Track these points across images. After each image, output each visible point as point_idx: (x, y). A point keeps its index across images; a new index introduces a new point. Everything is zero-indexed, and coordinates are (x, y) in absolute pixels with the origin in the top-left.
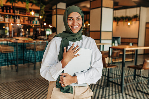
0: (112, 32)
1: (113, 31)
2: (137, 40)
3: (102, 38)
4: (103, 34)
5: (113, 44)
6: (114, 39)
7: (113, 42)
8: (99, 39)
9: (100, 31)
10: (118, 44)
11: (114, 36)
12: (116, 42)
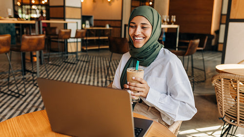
0: (81, 8)
1: (83, 8)
2: (120, 22)
3: (67, 16)
4: (67, 10)
5: (84, 25)
6: (84, 18)
7: (83, 22)
8: (63, 17)
9: (64, 7)
10: (91, 25)
11: (84, 14)
12: (87, 22)
